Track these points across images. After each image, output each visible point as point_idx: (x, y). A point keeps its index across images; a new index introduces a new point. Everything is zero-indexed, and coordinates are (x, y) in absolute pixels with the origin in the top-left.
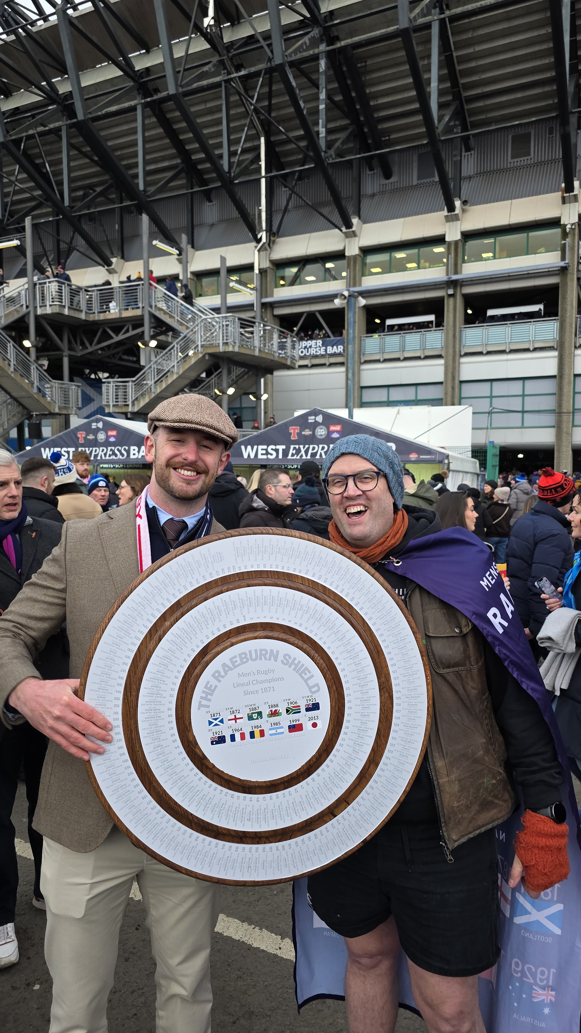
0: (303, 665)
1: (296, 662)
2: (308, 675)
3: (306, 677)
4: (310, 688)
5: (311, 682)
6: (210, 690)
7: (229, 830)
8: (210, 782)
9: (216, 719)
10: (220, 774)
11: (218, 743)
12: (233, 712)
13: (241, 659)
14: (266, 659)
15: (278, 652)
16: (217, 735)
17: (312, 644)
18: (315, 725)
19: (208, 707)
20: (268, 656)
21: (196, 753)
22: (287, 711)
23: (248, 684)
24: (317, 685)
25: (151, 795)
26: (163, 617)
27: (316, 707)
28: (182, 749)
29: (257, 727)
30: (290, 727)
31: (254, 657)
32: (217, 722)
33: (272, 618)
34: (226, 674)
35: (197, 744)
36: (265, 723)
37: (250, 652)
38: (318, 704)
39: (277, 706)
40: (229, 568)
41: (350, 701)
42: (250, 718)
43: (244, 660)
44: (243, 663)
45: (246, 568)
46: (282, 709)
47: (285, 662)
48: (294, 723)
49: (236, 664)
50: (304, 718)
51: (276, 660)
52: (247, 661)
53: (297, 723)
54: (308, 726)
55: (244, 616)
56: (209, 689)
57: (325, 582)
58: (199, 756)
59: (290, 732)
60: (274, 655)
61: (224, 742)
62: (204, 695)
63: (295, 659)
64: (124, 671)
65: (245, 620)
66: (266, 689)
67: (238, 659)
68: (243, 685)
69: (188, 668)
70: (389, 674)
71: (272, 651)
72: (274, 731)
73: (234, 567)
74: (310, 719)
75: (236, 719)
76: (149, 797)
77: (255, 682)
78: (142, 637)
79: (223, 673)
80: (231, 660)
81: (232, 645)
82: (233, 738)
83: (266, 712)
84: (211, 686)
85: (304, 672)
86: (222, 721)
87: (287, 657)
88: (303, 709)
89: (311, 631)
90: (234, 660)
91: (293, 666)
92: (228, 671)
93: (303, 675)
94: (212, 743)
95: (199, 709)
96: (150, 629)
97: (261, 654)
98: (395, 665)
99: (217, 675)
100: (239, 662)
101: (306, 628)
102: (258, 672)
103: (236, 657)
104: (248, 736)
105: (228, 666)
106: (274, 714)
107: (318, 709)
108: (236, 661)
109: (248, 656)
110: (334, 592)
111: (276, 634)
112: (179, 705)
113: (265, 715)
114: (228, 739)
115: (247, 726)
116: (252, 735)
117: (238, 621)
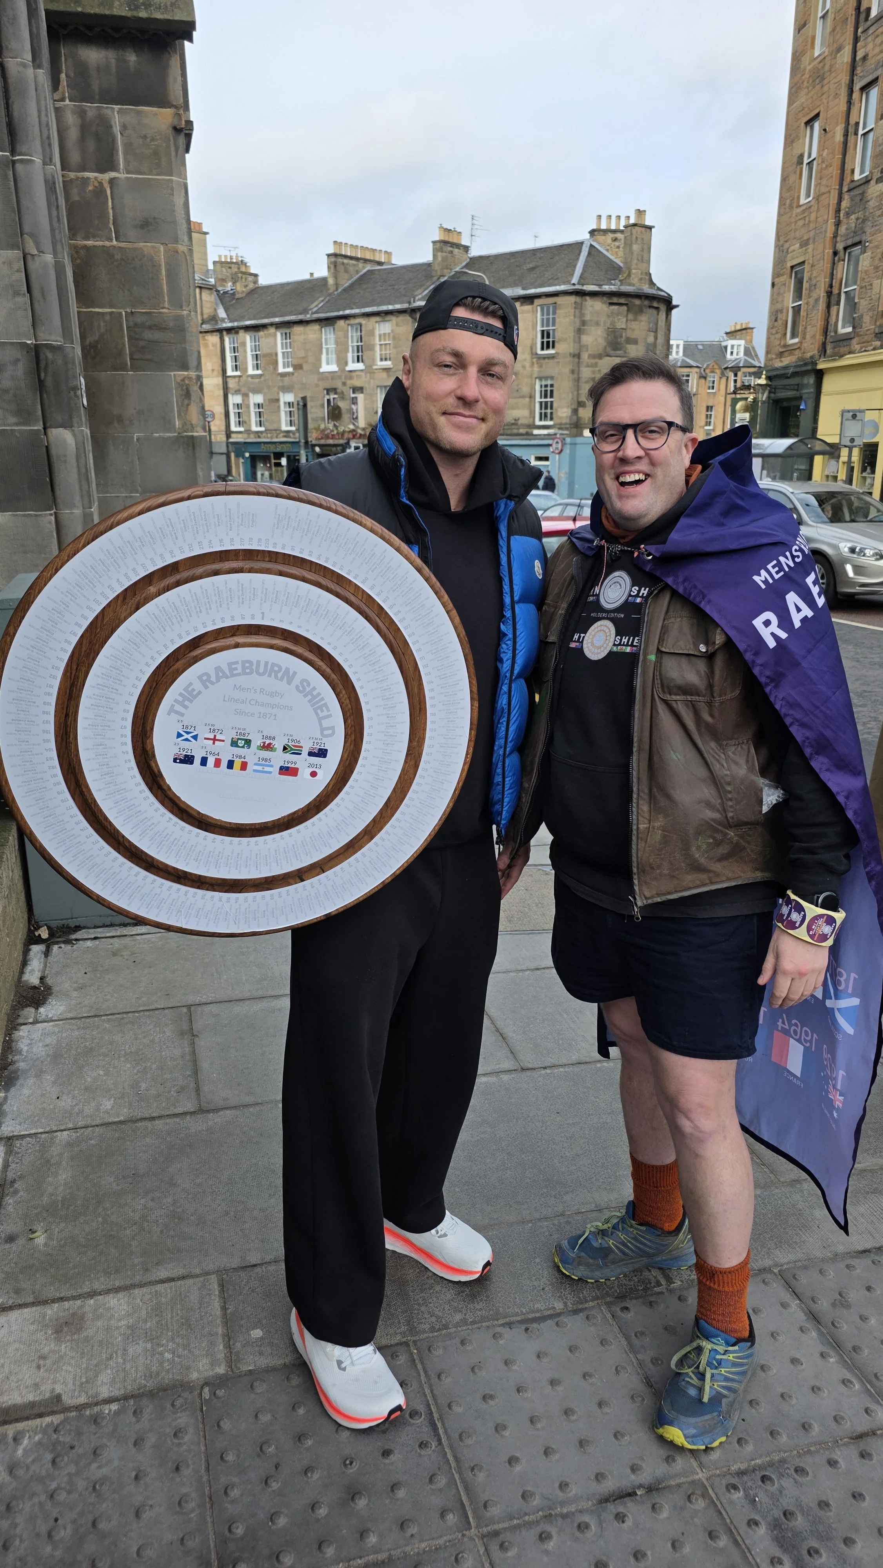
0: (323, 699)
1: (315, 693)
2: (325, 713)
3: (321, 715)
4: (322, 729)
5: (326, 723)
6: (190, 695)
7: (167, 865)
8: (158, 805)
9: (188, 733)
10: (176, 800)
11: (182, 761)
12: (214, 730)
13: (244, 668)
14: (276, 677)
15: (295, 673)
16: (184, 753)
17: (341, 676)
18: (314, 774)
19: (182, 715)
20: (280, 675)
21: (149, 767)
22: (285, 748)
23: (243, 702)
24: (333, 728)
25: (74, 799)
26: (149, 579)
27: (322, 753)
28: (131, 756)
29: (240, 757)
30: (281, 768)
31: (261, 670)
32: (189, 736)
33: (300, 627)
34: (218, 680)
35: (154, 756)
36: (251, 755)
37: (258, 662)
38: (326, 750)
39: (274, 738)
40: (260, 540)
41: (366, 758)
42: (234, 743)
43: (248, 671)
44: (244, 673)
45: (283, 548)
46: (278, 745)
47: (301, 688)
48: (289, 765)
49: (235, 672)
50: (303, 762)
51: (289, 683)
52: (251, 673)
53: (293, 766)
54: (305, 773)
55: (263, 613)
56: (190, 693)
57: (384, 601)
58: (153, 771)
59: (280, 773)
60: (289, 676)
61: (192, 763)
62: (181, 699)
63: (314, 689)
64: (75, 634)
65: (263, 619)
66: (265, 715)
67: (239, 666)
68: (236, 701)
69: (168, 657)
70: (424, 739)
71: (287, 669)
72: (260, 768)
73: (267, 540)
74: (310, 766)
75: (214, 740)
76: (71, 802)
77: (253, 702)
78: (112, 596)
79: (213, 679)
80: (230, 664)
81: (237, 646)
82: (204, 761)
83: (257, 742)
84: (193, 690)
85: (321, 708)
86: (195, 737)
87: (305, 684)
88: (305, 752)
89: (346, 660)
90: (233, 666)
91: (309, 697)
92: (222, 677)
93: (319, 711)
94: (175, 760)
95: (169, 714)
96: (126, 589)
97: (272, 670)
98: (435, 730)
99: (205, 678)
100: (240, 670)
101: (341, 654)
102: (262, 691)
103: (237, 663)
104: (224, 764)
105: (223, 672)
106: (267, 747)
107: (325, 756)
108: (236, 669)
109: (254, 667)
110: (391, 619)
111: (299, 650)
112: (142, 702)
113: (253, 745)
114: (197, 761)
115: (227, 753)
116: (230, 765)
117: (253, 617)
